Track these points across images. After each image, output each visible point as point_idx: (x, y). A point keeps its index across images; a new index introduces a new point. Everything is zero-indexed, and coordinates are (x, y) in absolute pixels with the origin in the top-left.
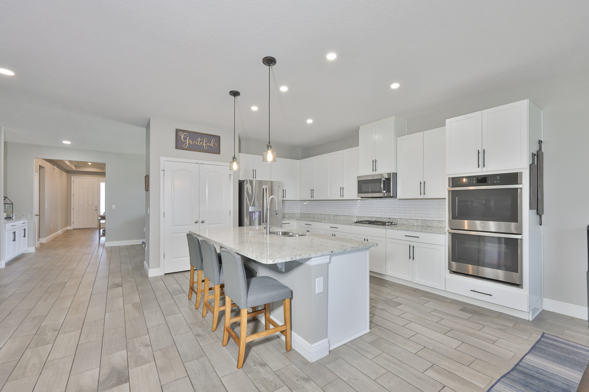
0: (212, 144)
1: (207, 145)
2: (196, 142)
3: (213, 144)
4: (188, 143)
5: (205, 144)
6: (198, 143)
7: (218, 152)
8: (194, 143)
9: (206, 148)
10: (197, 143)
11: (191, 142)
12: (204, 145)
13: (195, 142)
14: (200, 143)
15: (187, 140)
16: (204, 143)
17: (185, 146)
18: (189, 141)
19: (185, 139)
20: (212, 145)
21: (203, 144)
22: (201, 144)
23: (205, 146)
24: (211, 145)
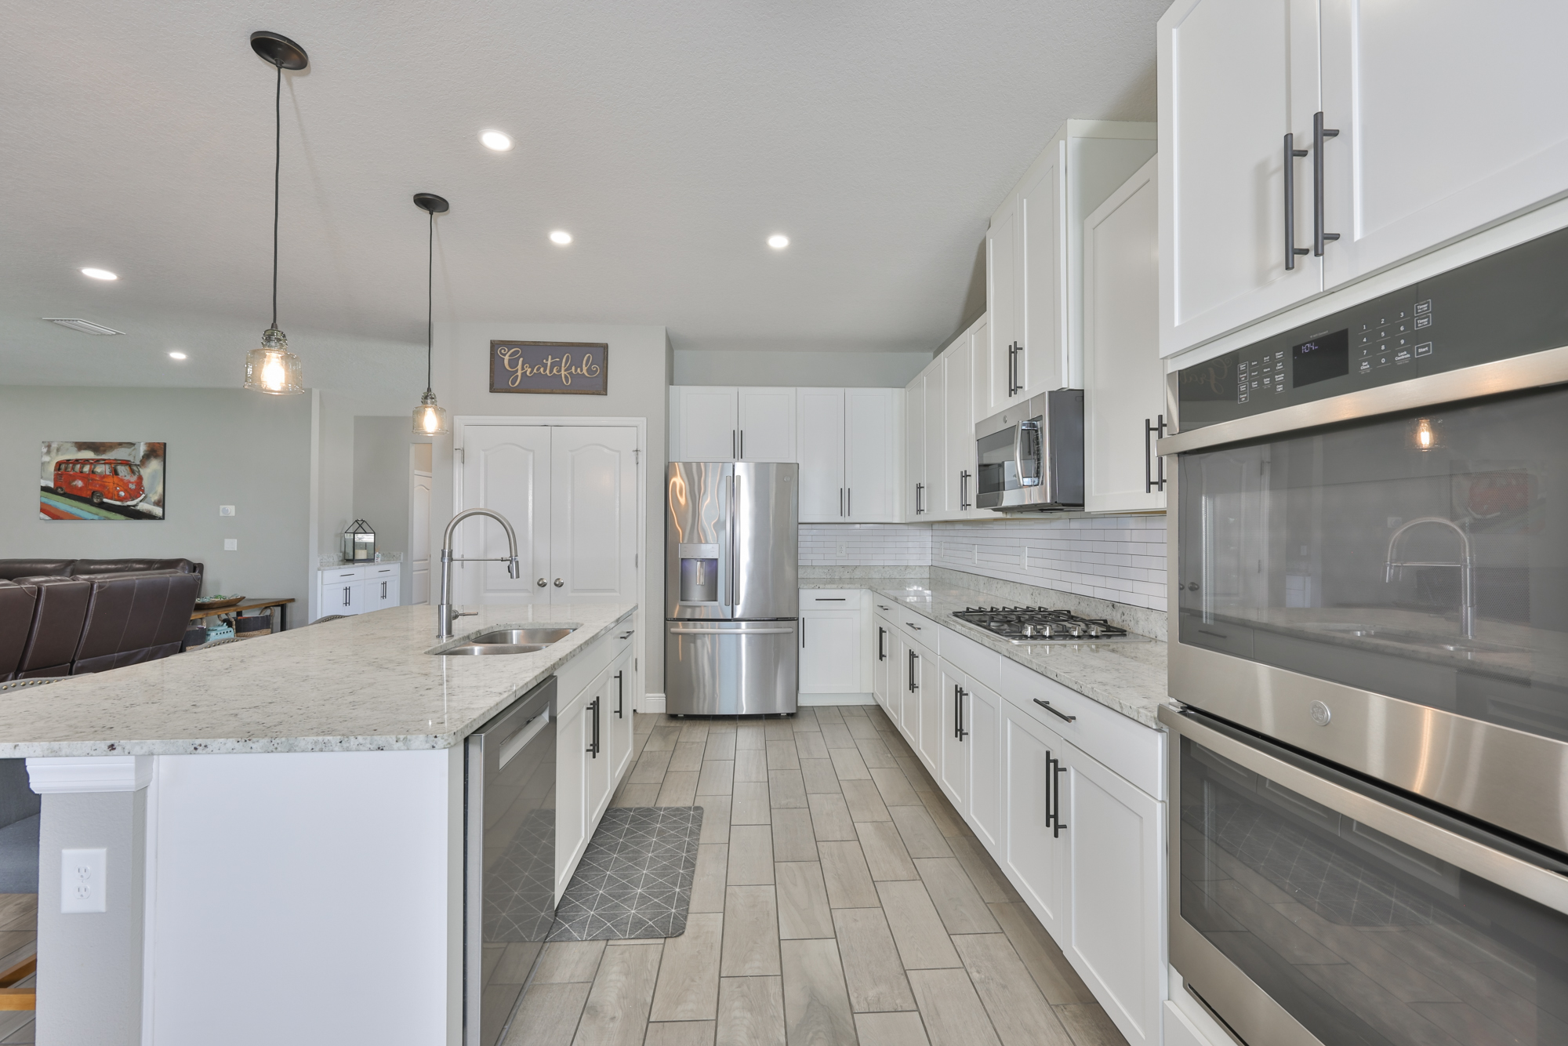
0: (585, 369)
1: (571, 374)
2: (542, 370)
3: (587, 370)
4: (519, 373)
5: (565, 371)
6: (548, 372)
7: (602, 390)
8: (535, 371)
9: (567, 382)
10: (545, 370)
11: (529, 370)
12: (563, 373)
13: (538, 369)
14: (551, 371)
15: (519, 367)
16: (563, 369)
17: (513, 383)
18: (523, 369)
19: (513, 363)
20: (585, 371)
21: (560, 371)
22: (555, 371)
23: (566, 376)
24: (581, 370)
